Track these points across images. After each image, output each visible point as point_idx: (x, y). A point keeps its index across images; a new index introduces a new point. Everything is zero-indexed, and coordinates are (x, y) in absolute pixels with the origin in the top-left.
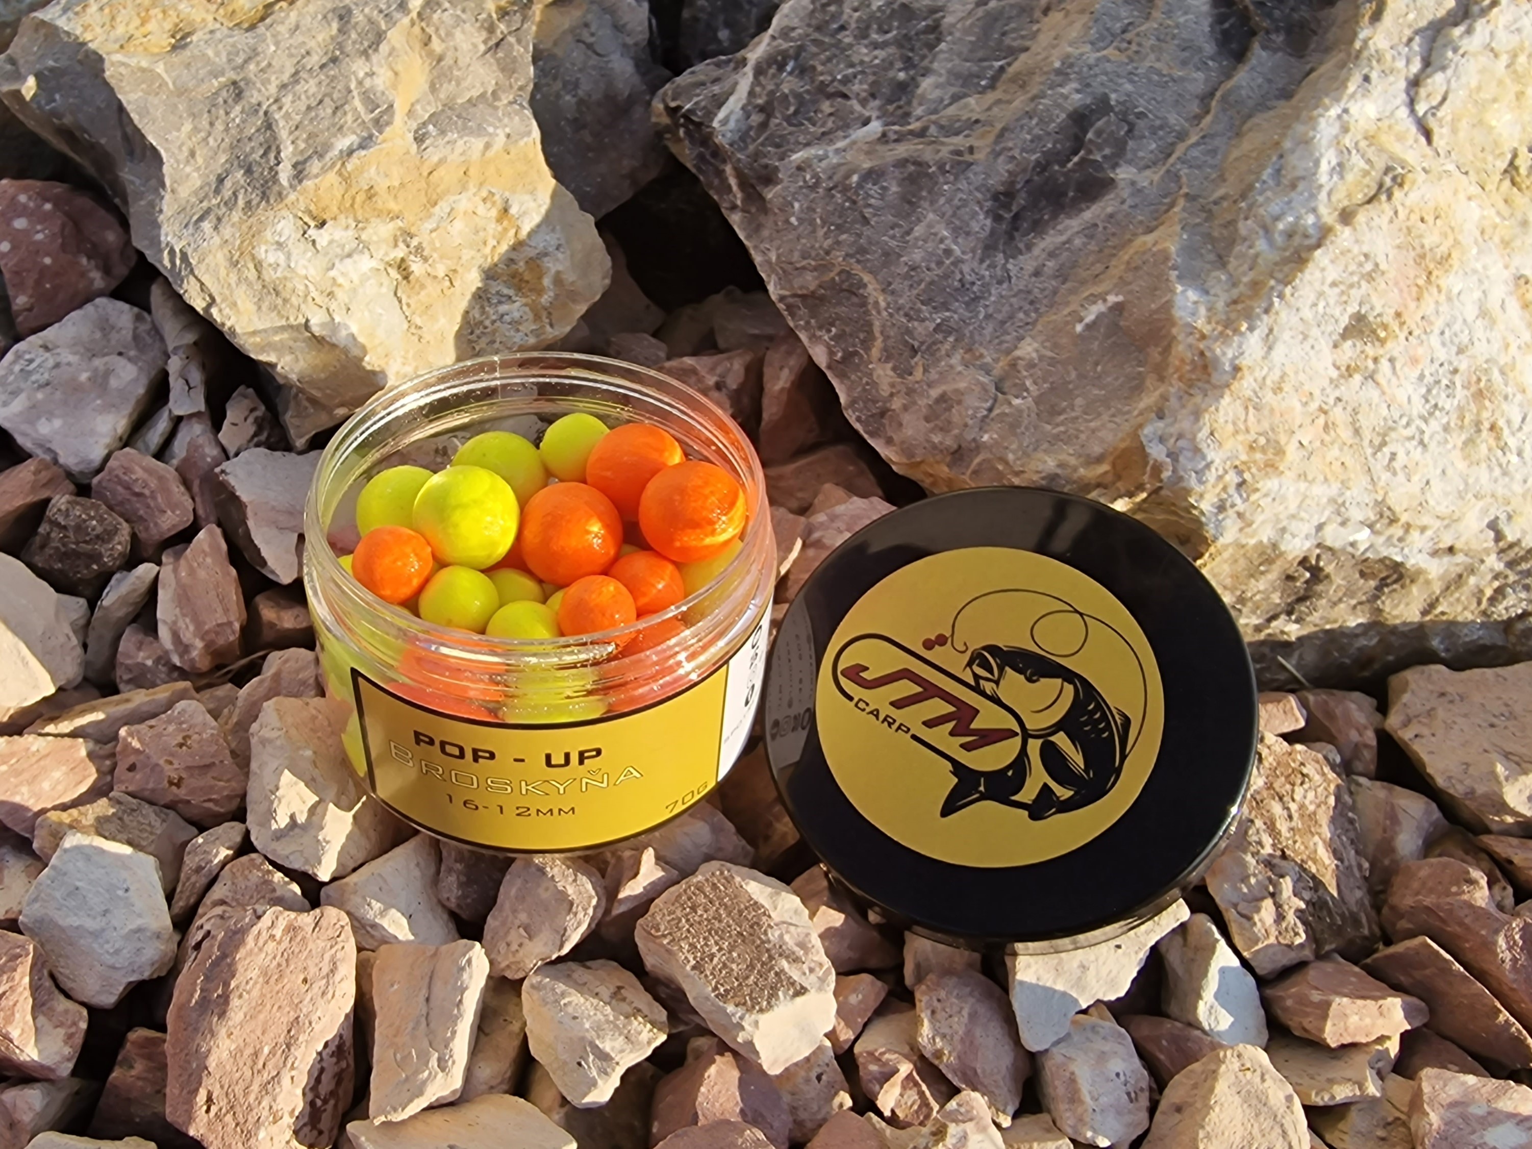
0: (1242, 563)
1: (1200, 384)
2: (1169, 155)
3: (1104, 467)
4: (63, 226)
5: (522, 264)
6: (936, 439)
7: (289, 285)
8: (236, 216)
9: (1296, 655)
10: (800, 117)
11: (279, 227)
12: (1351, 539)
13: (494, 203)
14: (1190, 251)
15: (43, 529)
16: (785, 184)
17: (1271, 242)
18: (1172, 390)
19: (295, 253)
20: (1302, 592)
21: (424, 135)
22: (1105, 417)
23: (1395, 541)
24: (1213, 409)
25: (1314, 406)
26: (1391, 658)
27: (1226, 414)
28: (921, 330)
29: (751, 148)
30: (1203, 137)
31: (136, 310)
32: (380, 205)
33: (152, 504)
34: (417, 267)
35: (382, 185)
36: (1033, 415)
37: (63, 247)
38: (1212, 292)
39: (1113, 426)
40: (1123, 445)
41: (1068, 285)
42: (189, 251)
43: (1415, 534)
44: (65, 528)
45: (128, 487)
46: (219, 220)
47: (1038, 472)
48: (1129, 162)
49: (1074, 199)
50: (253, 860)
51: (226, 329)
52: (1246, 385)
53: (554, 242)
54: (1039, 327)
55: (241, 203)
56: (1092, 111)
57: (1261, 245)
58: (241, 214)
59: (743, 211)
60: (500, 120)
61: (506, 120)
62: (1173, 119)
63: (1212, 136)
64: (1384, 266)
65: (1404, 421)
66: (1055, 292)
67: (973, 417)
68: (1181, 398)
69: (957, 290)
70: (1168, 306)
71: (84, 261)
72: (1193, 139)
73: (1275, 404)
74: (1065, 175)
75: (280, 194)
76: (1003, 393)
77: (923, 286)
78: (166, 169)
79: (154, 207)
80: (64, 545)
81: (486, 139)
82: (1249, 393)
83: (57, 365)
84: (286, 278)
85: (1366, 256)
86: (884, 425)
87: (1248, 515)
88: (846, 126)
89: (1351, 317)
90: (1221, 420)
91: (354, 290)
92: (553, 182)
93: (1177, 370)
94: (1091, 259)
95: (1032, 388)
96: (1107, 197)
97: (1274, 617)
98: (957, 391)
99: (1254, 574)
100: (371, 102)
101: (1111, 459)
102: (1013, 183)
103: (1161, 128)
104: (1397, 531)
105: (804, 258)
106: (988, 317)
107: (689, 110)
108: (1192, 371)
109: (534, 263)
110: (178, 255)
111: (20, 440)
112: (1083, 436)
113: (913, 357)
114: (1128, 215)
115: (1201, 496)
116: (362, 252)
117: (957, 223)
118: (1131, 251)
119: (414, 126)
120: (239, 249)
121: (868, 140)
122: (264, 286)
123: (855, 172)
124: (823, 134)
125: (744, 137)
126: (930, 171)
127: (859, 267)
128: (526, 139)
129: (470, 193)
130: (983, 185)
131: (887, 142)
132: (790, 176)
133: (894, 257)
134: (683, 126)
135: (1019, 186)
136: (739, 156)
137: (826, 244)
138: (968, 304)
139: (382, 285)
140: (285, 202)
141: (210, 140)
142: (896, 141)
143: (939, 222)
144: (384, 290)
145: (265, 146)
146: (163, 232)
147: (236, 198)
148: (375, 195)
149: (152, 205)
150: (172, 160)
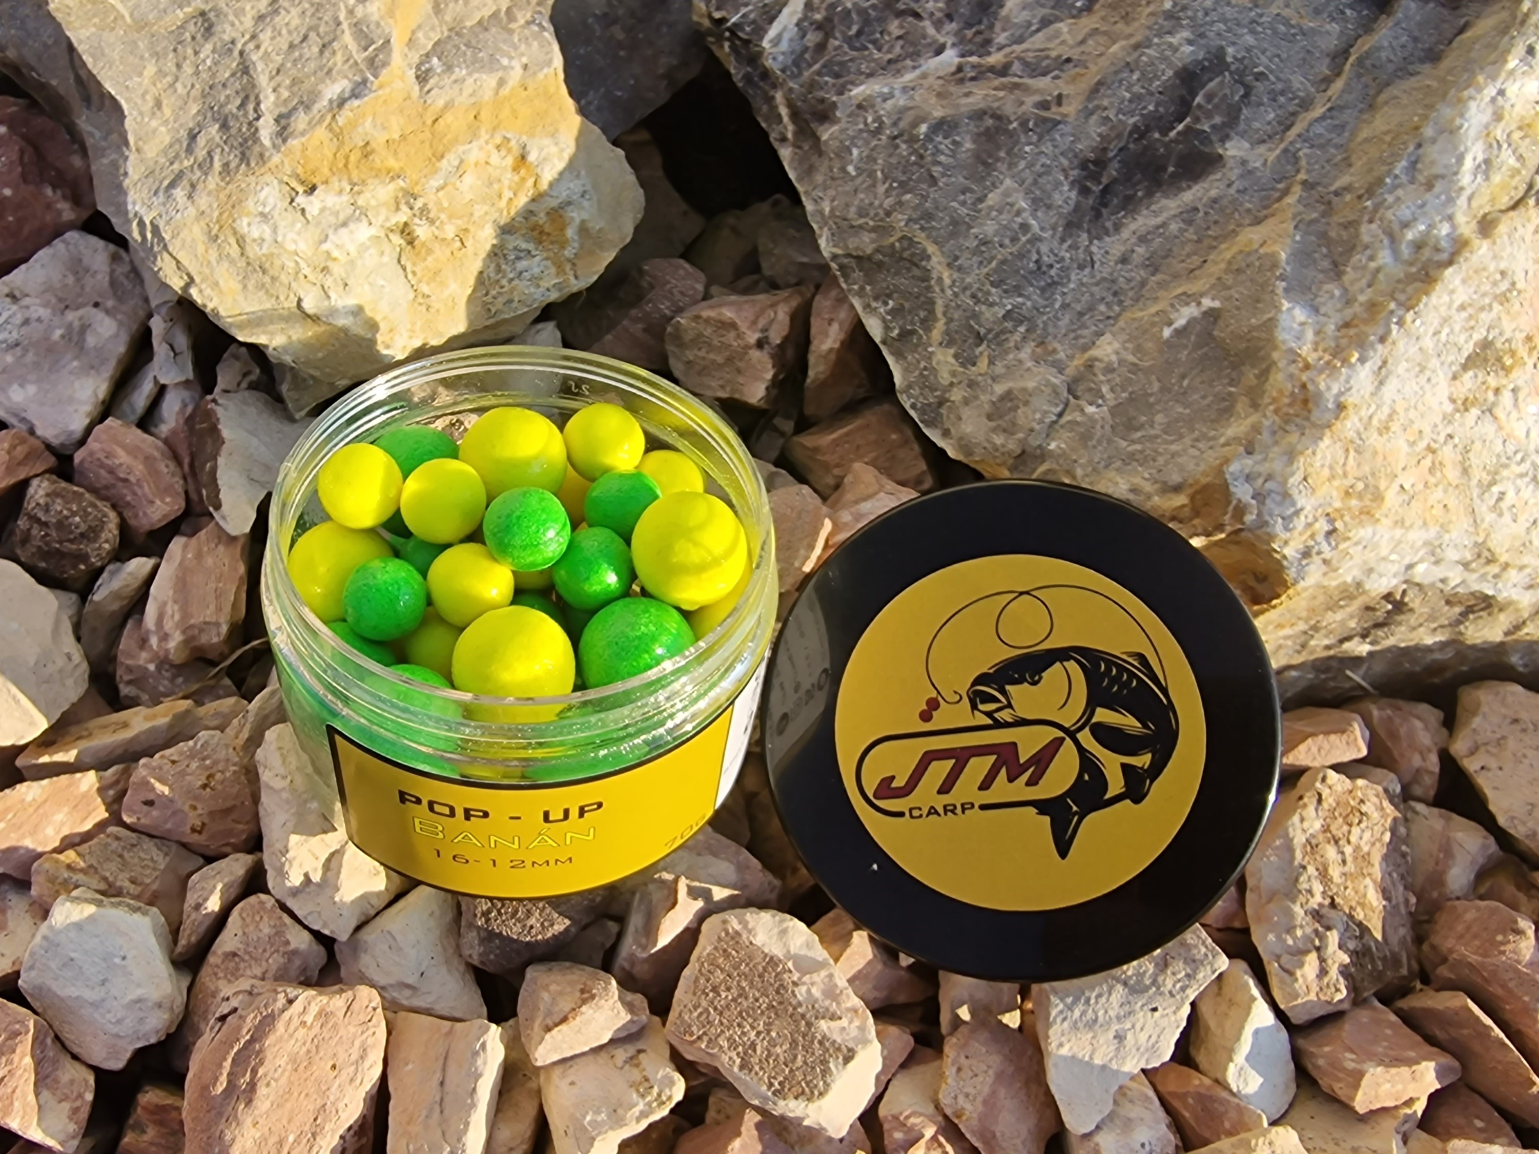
0: (1321, 599)
1: (1298, 420)
2: (1289, 128)
3: (1181, 500)
4: (22, 152)
5: (541, 214)
6: (999, 440)
7: (278, 263)
8: (213, 181)
9: (1364, 668)
10: (863, 39)
11: (262, 195)
12: (1442, 576)
13: (509, 151)
14: (1302, 256)
15: (22, 522)
16: (843, 124)
17: (1396, 252)
18: (1266, 423)
19: (282, 224)
20: (1381, 620)
21: (428, 71)
22: (1187, 441)
23: (1490, 578)
24: (1309, 451)
25: (1422, 445)
26: (1464, 668)
27: (1324, 457)
28: (989, 315)
29: (806, 75)
30: (1330, 109)
31: (112, 247)
32: (378, 164)
33: (139, 492)
34: (422, 231)
35: (379, 139)
36: (1107, 427)
37: (24, 178)
38: (1323, 310)
39: (1193, 452)
40: (1205, 480)
41: (1159, 277)
42: (161, 224)
43: (1512, 573)
44: (46, 524)
45: (111, 471)
46: (193, 186)
48: (1242, 135)
49: (1172, 175)
50: (262, 903)
51: (208, 310)
52: (1350, 425)
53: (579, 189)
54: (1121, 323)
55: (217, 165)
56: (1203, 69)
57: (1384, 257)
58: (218, 179)
59: (795, 145)
60: (516, 48)
61: (523, 47)
62: (1298, 81)
63: (1341, 108)
64: (1520, 285)
65: (1519, 456)
66: (1143, 284)
67: (1041, 421)
68: (1274, 433)
69: (1031, 272)
70: (1270, 325)
71: (49, 191)
72: (1318, 111)
73: (1379, 448)
74: (1167, 145)
75: (261, 155)
76: (1075, 397)
77: (994, 264)
78: (128, 124)
79: (117, 169)
80: (47, 544)
81: (500, 74)
82: (1351, 434)
83: (26, 322)
84: (272, 255)
85: (1503, 273)
86: (941, 416)
87: (1334, 562)
88: (916, 54)
89: (1476, 344)
90: (1318, 464)
91: (352, 263)
92: (577, 119)
93: (1274, 400)
94: (1188, 249)
95: (1109, 396)
96: (1212, 177)
97: (1348, 639)
98: (1024, 390)
99: (1332, 606)
100: (364, 38)
101: (1190, 491)
102: (1105, 150)
103: (1282, 93)
104: (1494, 569)
105: (861, 216)
106: (1065, 306)
107: (735, 24)
108: (1290, 405)
109: (556, 214)
110: (149, 227)
112: (1161, 460)
113: (978, 346)
114: (1234, 201)
115: (1286, 543)
116: (359, 219)
117: (1038, 193)
118: (1235, 249)
119: (415, 60)
120: (218, 221)
121: (941, 74)
122: (248, 264)
123: (923, 120)
124: (890, 61)
125: (798, 61)
126: (1011, 127)
127: (923, 235)
128: (545, 70)
129: (482, 141)
130: (1070, 149)
131: (961, 81)
132: (849, 116)
133: (963, 228)
134: (728, 39)
135: (1111, 154)
136: (791, 84)
137: (888, 203)
138: (1043, 290)
139: (382, 253)
140: (268, 165)
141: (179, 86)
142: (973, 79)
143: (1016, 191)
144: (386, 259)
145: (242, 95)
146: (130, 199)
147: (212, 158)
148: (372, 152)
149: (115, 165)
150: (135, 113)
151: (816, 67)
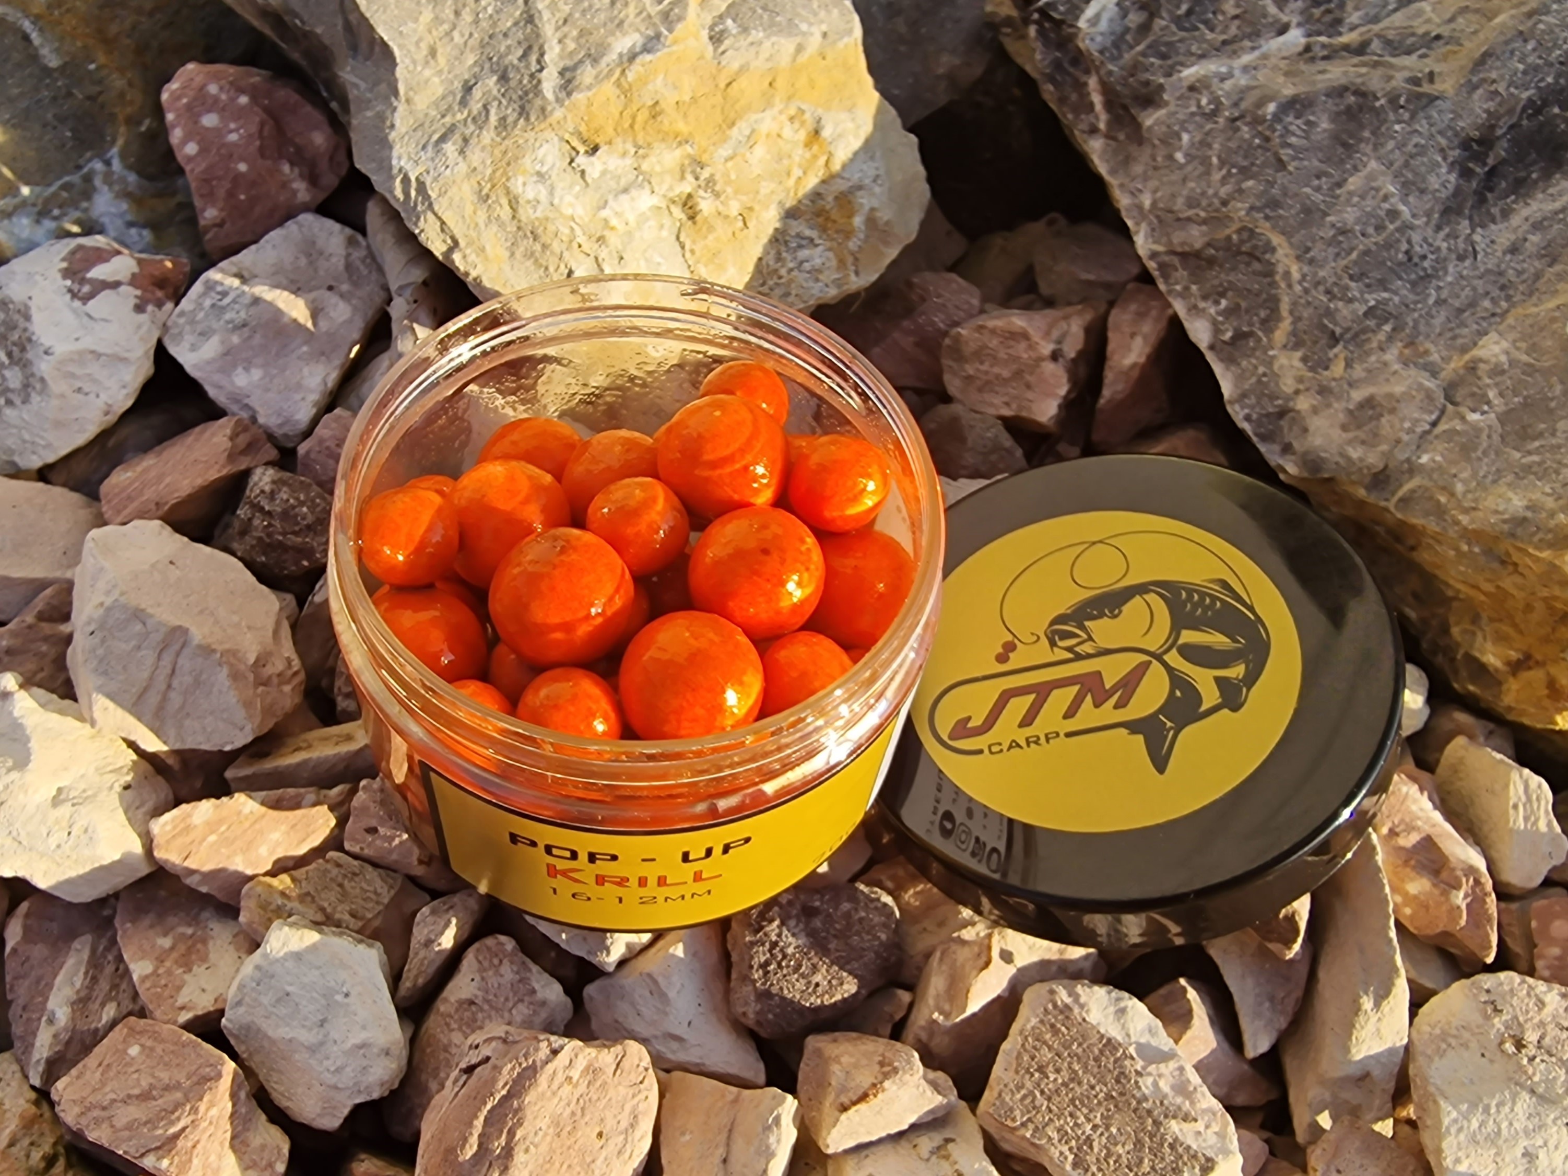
4: (262, 125)
5: (830, 199)
6: (1355, 453)
7: (551, 228)
8: (488, 136)
10: (1193, 18)
11: (541, 153)
13: (803, 123)
15: (243, 512)
16: (1172, 108)
19: (559, 186)
21: (722, 32)
28: (1345, 312)
29: (1127, 57)
31: (348, 231)
32: (666, 126)
34: (706, 205)
35: (669, 99)
36: (1496, 438)
37: (262, 151)
41: (1557, 268)
42: (428, 180)
44: (269, 514)
46: (466, 141)
47: (1496, 512)
50: (501, 944)
51: (470, 281)
53: (872, 173)
54: (1510, 320)
55: (493, 119)
58: (493, 134)
59: (1108, 136)
60: (815, 14)
61: (822, 14)
66: (1538, 276)
67: (1410, 431)
69: (1400, 264)
71: (286, 167)
75: (543, 110)
76: (1453, 403)
77: (1354, 255)
78: (400, 72)
79: (384, 122)
80: (269, 535)
81: (798, 39)
83: (256, 302)
84: (547, 219)
86: (1281, 429)
88: (1255, 34)
91: (629, 234)
92: (876, 95)
95: (1496, 401)
98: (1390, 396)
102: (1492, 128)
105: (1190, 207)
106: (1440, 302)
107: (1047, 4)
109: (845, 200)
110: (414, 184)
111: (212, 392)
113: (1332, 347)
116: (641, 186)
117: (1410, 176)
119: (709, 21)
120: (490, 179)
121: (1285, 54)
122: (519, 228)
123: (1271, 99)
124: (1224, 43)
125: (1119, 42)
126: (1377, 104)
127: (1268, 225)
128: (846, 40)
129: (776, 110)
130: (1449, 127)
131: (1313, 59)
132: (1179, 99)
133: (1317, 216)
134: (1036, 22)
135: (1499, 132)
136: (1111, 67)
137: (1224, 191)
138: (1414, 284)
139: (662, 226)
140: (549, 120)
141: (456, 34)
142: (1325, 58)
143: (1383, 174)
144: (665, 233)
145: (525, 45)
146: (395, 153)
147: (487, 111)
148: (660, 113)
149: (381, 117)
150: (407, 61)
151: (1139, 48)
